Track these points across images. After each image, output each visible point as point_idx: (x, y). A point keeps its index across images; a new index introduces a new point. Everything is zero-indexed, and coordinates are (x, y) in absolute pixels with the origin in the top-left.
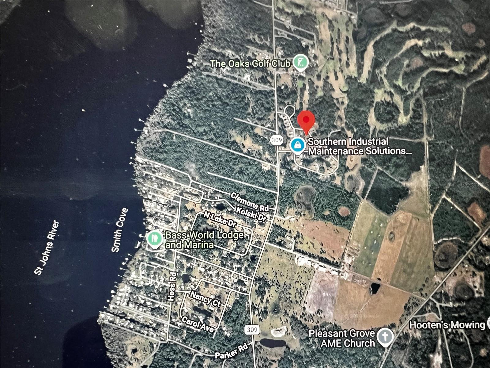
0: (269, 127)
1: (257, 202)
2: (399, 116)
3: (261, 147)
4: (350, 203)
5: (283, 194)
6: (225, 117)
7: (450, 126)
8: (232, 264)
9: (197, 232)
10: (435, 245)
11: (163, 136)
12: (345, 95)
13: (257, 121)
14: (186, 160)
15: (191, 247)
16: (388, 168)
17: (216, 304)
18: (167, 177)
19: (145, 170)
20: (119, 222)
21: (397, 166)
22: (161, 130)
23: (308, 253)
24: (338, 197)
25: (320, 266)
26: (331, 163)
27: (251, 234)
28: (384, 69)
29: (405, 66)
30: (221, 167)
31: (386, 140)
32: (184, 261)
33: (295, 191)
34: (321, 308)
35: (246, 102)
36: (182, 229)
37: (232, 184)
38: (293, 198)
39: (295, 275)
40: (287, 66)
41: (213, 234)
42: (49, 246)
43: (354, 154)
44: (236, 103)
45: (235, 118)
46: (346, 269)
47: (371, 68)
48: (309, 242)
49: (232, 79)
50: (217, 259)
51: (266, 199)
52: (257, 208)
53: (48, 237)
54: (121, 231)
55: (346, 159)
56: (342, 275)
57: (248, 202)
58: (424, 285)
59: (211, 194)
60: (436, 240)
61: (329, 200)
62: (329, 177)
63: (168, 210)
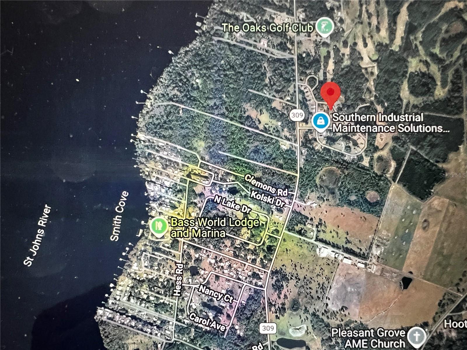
0: (288, 101)
1: (274, 185)
2: (435, 88)
3: (280, 123)
4: (379, 186)
5: (303, 176)
6: (239, 89)
8: (246, 255)
9: (206, 219)
11: (168, 110)
12: (375, 65)
13: (274, 94)
14: (194, 137)
15: (200, 236)
16: (422, 148)
17: (228, 300)
18: (173, 156)
19: (148, 148)
21: (433, 146)
22: (165, 103)
23: (331, 243)
24: (365, 180)
25: (345, 257)
26: (359, 142)
27: (267, 222)
29: (443, 31)
30: (234, 146)
31: (420, 115)
32: (192, 251)
33: (318, 173)
34: (345, 305)
35: (263, 71)
36: (190, 215)
37: (246, 165)
38: (315, 181)
39: (317, 267)
40: (309, 31)
41: (225, 221)
42: (40, 234)
43: (384, 132)
44: (251, 73)
45: (249, 90)
46: (374, 260)
47: (405, 33)
48: (332, 231)
49: (246, 45)
50: (230, 249)
51: (284, 182)
52: (274, 192)
53: (39, 224)
54: (121, 217)
55: (375, 138)
56: (370, 268)
57: (265, 185)
58: (461, 280)
59: (222, 175)
61: (355, 183)
62: (356, 157)
63: (173, 194)
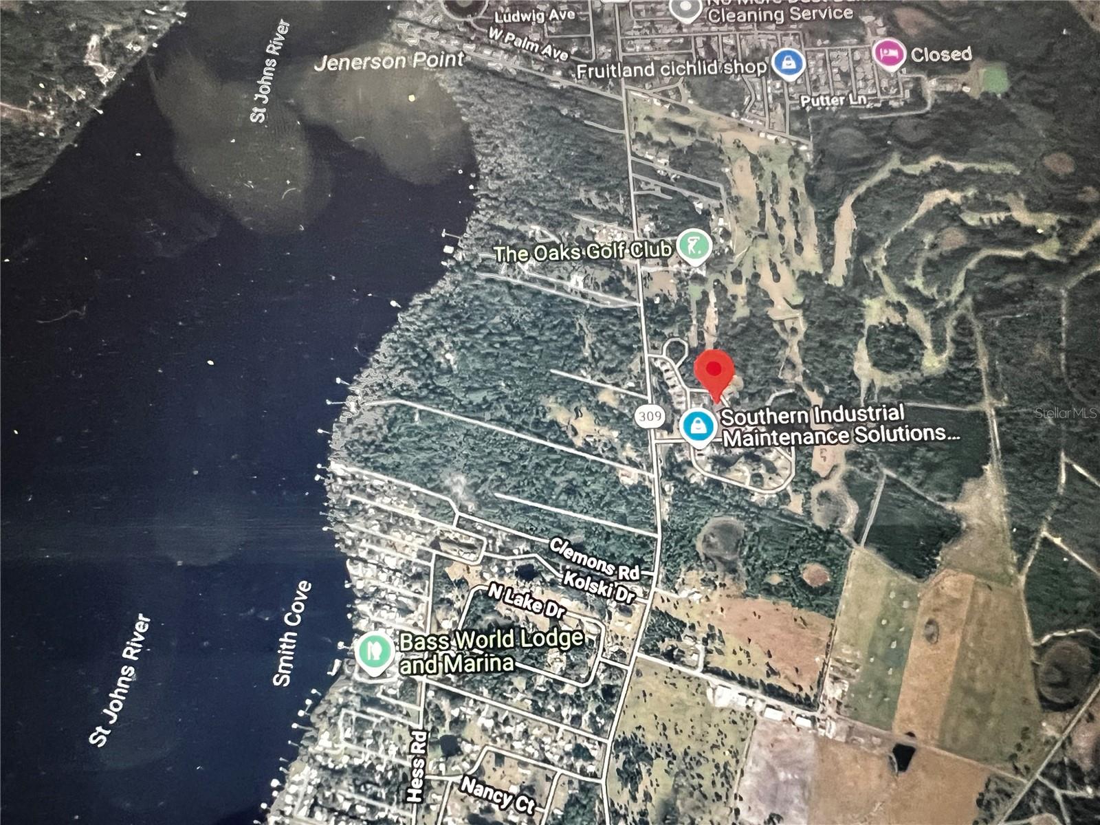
0: (630, 389)
1: (611, 559)
2: (923, 355)
3: (615, 434)
4: (828, 554)
5: (670, 537)
6: (531, 369)
7: (1040, 373)
8: (558, 709)
9: (473, 633)
10: (1035, 648)
11: (391, 413)
12: (799, 313)
13: (602, 376)
14: (444, 466)
15: (460, 670)
16: (908, 472)
17: (524, 808)
18: (402, 506)
19: (352, 492)
20: (290, 614)
21: (930, 467)
22: (385, 402)
23: (737, 675)
24: (797, 542)
25: (768, 706)
26: (778, 464)
27: (599, 636)
28: (881, 255)
29: (926, 247)
30: (526, 482)
31: (898, 409)
32: (445, 704)
33: (699, 530)
34: (777, 811)
35: (577, 333)
36: (439, 627)
37: (551, 519)
38: (694, 546)
39: (710, 730)
40: (663, 254)
41: (511, 636)
42: (126, 676)
43: (827, 443)
44: (555, 338)
45: (553, 371)
46: (831, 711)
47: (852, 253)
48: (737, 650)
49: (543, 285)
50: (524, 696)
51: (632, 551)
52: (611, 573)
53: (124, 655)
54: (295, 634)
55: (811, 455)
56: (822, 727)
57: (591, 559)
58: (1019, 747)
59: (504, 542)
60: (1038, 635)
61: (778, 549)
62: (774, 496)
63: (404, 582)
